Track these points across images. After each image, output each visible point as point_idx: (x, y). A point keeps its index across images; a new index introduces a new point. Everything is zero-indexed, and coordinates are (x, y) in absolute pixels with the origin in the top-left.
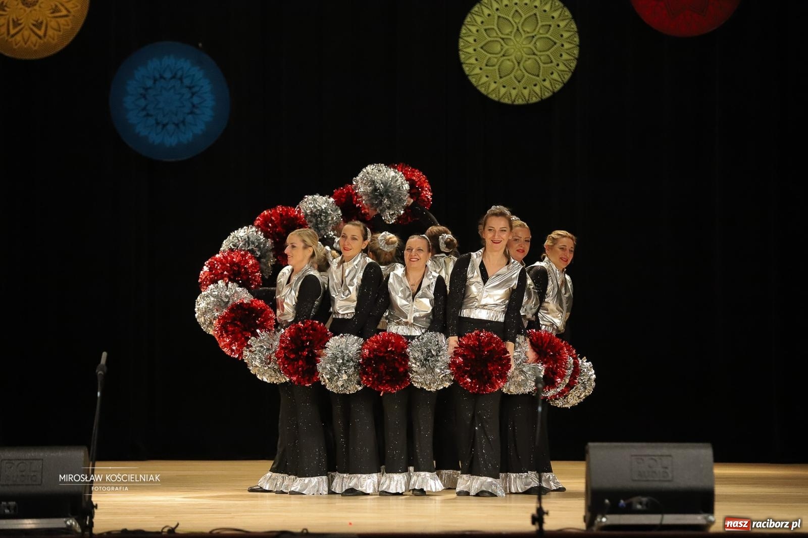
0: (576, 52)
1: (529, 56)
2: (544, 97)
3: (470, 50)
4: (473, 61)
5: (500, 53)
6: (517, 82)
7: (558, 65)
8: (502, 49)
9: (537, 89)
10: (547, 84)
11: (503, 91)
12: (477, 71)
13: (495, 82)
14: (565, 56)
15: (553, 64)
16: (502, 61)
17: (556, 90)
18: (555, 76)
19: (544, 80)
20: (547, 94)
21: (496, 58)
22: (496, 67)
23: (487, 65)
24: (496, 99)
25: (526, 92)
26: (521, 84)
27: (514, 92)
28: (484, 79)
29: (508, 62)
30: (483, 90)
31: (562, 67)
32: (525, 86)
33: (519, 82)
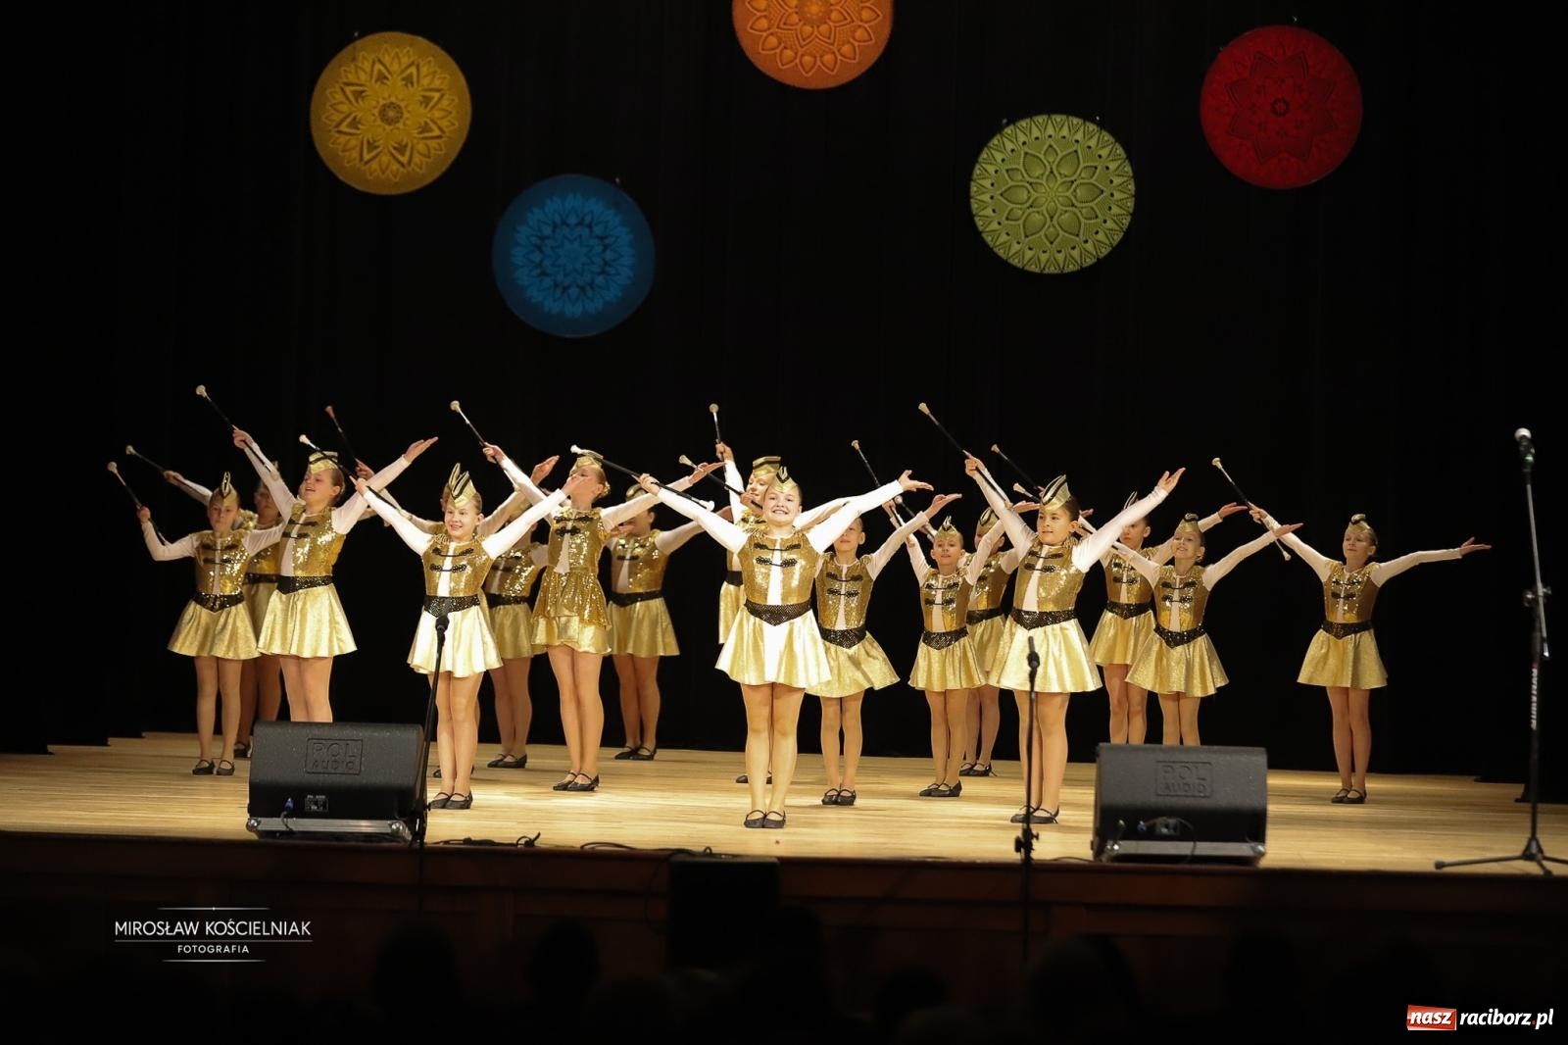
0: (1131, 204)
1: (1065, 209)
2: (1085, 265)
3: (986, 198)
4: (988, 212)
5: (1026, 202)
6: (1048, 243)
7: (1105, 221)
8: (1029, 198)
9: (1076, 253)
10: (1089, 246)
11: (1029, 254)
12: (994, 226)
13: (1018, 243)
14: (1115, 210)
15: (1098, 220)
16: (1029, 215)
17: (1101, 256)
18: (1101, 236)
19: (1086, 242)
20: (1089, 261)
21: (1021, 209)
22: (1021, 222)
23: (1007, 219)
24: (1019, 265)
25: (1060, 257)
26: (1054, 246)
27: (1044, 257)
28: (1004, 238)
29: (1037, 215)
30: (1001, 253)
31: (1110, 224)
32: (1059, 249)
33: (1052, 243)
